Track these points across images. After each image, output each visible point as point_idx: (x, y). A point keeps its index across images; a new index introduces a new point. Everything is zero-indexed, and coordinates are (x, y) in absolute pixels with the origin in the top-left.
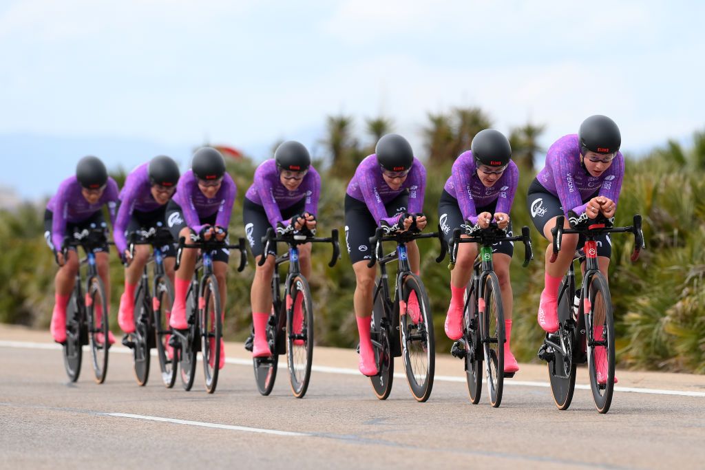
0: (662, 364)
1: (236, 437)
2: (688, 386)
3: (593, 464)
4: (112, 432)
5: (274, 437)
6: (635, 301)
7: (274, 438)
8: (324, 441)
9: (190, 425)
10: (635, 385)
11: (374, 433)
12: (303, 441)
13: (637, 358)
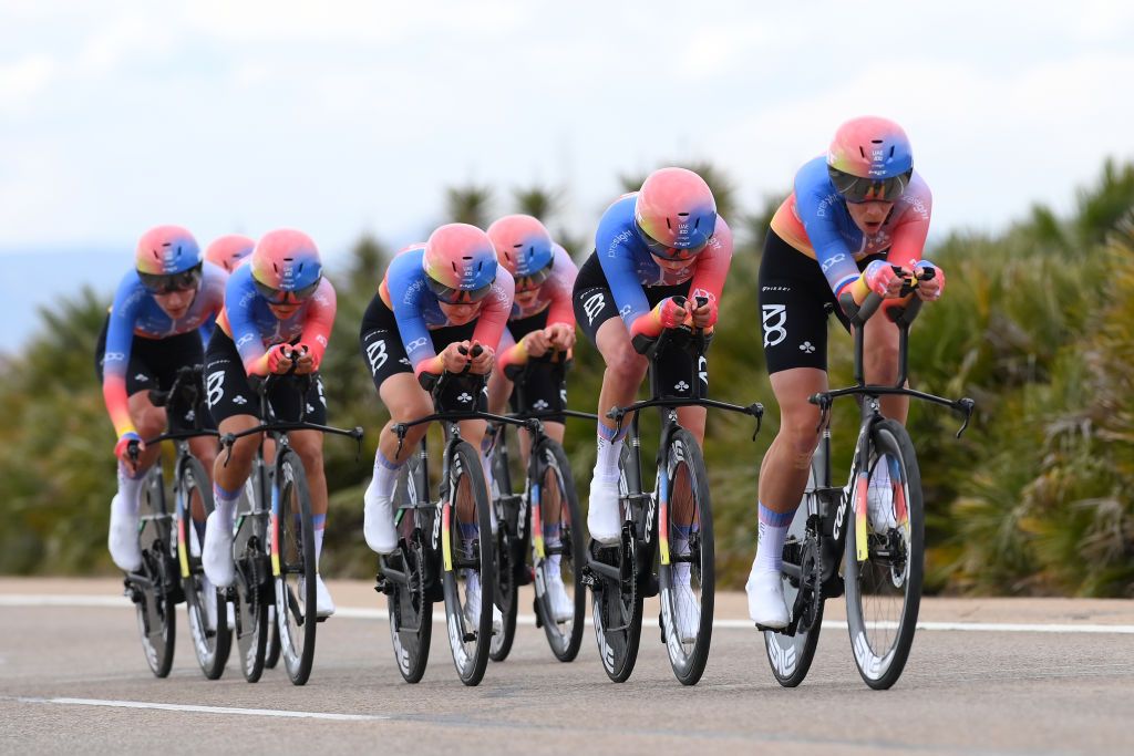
0: (1018, 586)
1: (258, 726)
2: (1054, 618)
3: (860, 742)
4: (49, 727)
5: (324, 723)
6: (969, 479)
7: (323, 725)
8: (409, 725)
9: (186, 712)
10: (965, 619)
11: (498, 710)
12: (373, 727)
13: (975, 576)
